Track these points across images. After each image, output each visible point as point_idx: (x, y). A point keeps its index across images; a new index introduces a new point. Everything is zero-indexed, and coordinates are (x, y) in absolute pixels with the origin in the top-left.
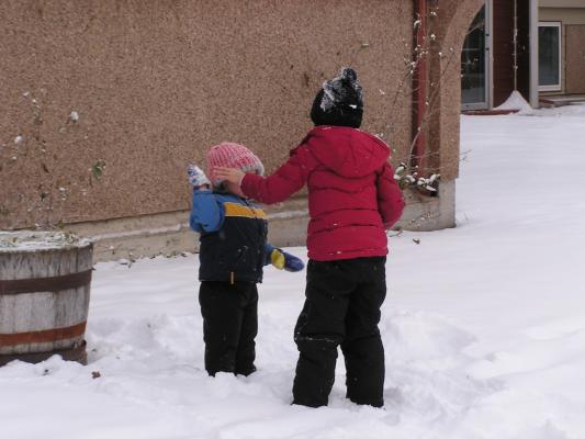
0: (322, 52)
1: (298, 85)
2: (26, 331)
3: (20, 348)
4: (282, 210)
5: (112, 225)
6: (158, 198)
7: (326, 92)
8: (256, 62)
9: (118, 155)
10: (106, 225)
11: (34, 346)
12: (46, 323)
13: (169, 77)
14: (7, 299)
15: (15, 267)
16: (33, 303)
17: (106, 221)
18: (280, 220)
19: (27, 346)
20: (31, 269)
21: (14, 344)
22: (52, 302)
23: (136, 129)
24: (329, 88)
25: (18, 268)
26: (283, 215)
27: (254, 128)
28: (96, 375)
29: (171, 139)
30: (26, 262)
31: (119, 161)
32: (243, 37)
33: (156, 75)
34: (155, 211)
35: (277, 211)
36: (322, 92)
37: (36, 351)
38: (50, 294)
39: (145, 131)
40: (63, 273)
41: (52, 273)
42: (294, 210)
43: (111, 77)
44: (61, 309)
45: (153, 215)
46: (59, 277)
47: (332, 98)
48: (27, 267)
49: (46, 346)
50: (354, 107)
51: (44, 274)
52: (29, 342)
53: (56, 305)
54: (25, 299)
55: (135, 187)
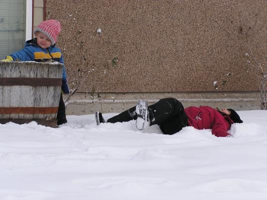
0: (251, 17)
1: (236, 33)
2: (17, 106)
3: (13, 116)
4: (225, 98)
5: (127, 96)
6: (154, 84)
8: (212, 19)
10: (123, 95)
11: (22, 115)
12: (29, 103)
13: (162, 21)
14: (7, 88)
15: (11, 71)
16: (21, 91)
17: (124, 93)
18: (224, 102)
19: (17, 115)
20: (20, 72)
21: (10, 113)
22: (32, 92)
25: (13, 71)
26: (225, 100)
29: (162, 54)
30: (17, 68)
32: (205, 4)
33: (154, 20)
34: (152, 91)
35: (222, 97)
37: (23, 118)
38: (31, 87)
40: (39, 77)
41: (32, 76)
42: (232, 98)
43: (129, 19)
44: (38, 97)
45: (151, 93)
46: (37, 78)
48: (18, 71)
49: (28, 116)
51: (27, 76)
52: (18, 113)
53: (35, 94)
54: (16, 88)
55: (141, 77)
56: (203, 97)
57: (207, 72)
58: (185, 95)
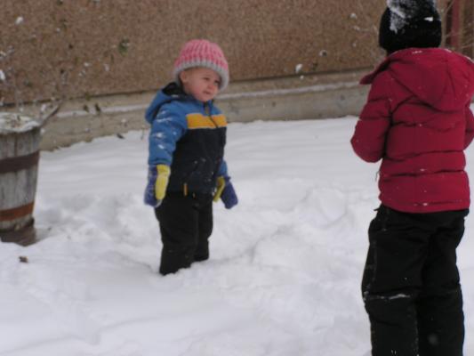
7: (394, 10)
9: (152, 33)
18: (313, 92)
23: (170, 8)
24: (395, 4)
27: (288, 7)
28: (23, 260)
29: (205, 18)
31: (153, 38)
36: (388, 11)
39: (179, 10)
47: (402, 15)
50: (431, 19)
55: (169, 62)
56: (278, 87)
57: (283, 42)
58: (246, 85)
